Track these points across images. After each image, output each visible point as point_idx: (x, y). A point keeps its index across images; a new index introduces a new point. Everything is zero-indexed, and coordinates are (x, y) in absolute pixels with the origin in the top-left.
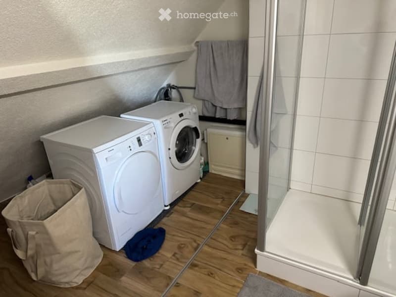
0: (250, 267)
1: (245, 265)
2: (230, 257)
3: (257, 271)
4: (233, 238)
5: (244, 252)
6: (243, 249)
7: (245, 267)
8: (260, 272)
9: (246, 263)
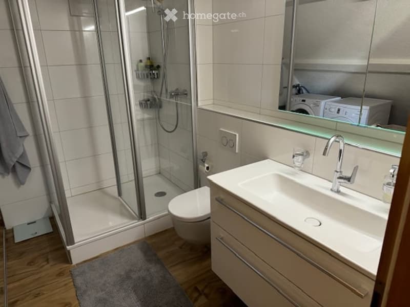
0: (66, 267)
1: (61, 269)
2: (43, 274)
3: (74, 266)
4: (30, 264)
5: (51, 263)
6: (48, 263)
7: (62, 270)
8: (77, 264)
9: (61, 267)
